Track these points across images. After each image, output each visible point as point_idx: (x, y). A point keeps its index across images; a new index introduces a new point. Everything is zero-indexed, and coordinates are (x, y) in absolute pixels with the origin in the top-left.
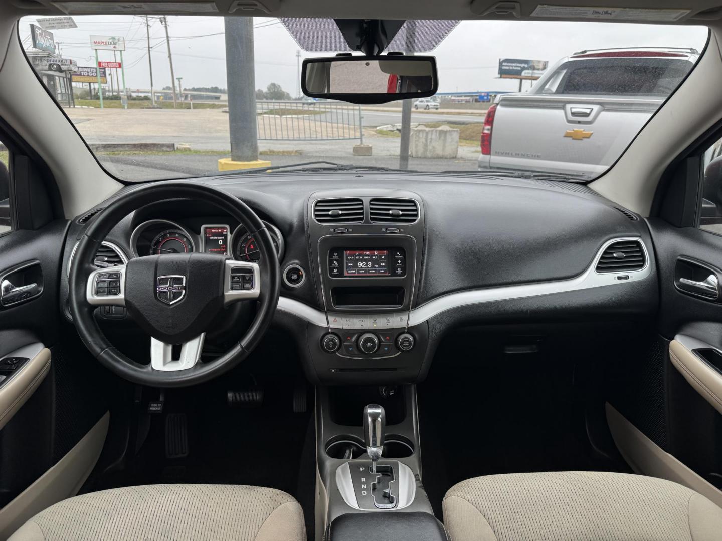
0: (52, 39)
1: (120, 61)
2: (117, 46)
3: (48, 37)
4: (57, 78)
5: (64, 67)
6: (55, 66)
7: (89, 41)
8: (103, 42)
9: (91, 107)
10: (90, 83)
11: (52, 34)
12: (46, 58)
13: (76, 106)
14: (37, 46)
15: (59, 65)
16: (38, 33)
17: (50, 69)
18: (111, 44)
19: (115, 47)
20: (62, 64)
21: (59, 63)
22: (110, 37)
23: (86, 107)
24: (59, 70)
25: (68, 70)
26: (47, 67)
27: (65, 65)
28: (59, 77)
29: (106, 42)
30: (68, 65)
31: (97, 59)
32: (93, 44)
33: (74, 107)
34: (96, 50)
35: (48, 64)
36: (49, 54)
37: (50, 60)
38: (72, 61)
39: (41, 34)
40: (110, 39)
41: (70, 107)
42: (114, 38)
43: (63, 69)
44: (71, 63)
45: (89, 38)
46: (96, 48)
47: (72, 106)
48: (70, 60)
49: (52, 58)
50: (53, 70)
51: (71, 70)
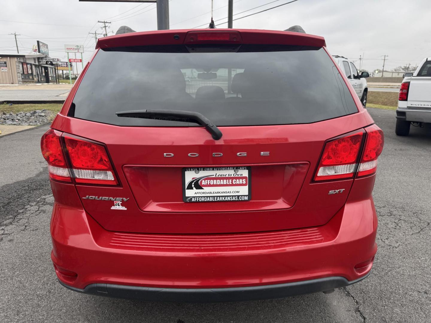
0: (47, 48)
1: (81, 59)
2: (79, 50)
3: (46, 47)
4: (49, 68)
5: (54, 63)
6: (49, 62)
7: (64, 48)
8: (72, 49)
9: (67, 84)
10: (63, 71)
11: (47, 45)
12: (45, 58)
13: (60, 83)
14: (40, 52)
15: (51, 62)
16: (41, 45)
17: (47, 64)
18: (76, 49)
19: (78, 51)
20: (53, 61)
21: (52, 61)
22: (75, 46)
23: (64, 84)
24: (52, 64)
25: (56, 64)
26: (45, 63)
27: (55, 61)
28: (50, 68)
29: (73, 48)
30: (56, 61)
31: (68, 57)
32: (66, 50)
33: (59, 84)
34: (68, 53)
35: (46, 61)
36: (46, 56)
37: (47, 59)
38: (59, 60)
39: (42, 45)
40: (76, 46)
41: (57, 84)
42: (78, 46)
43: (53, 64)
44: (58, 60)
45: (64, 46)
46: (68, 51)
47: (58, 83)
48: (58, 59)
49: (48, 58)
50: (48, 64)
51: (58, 64)
